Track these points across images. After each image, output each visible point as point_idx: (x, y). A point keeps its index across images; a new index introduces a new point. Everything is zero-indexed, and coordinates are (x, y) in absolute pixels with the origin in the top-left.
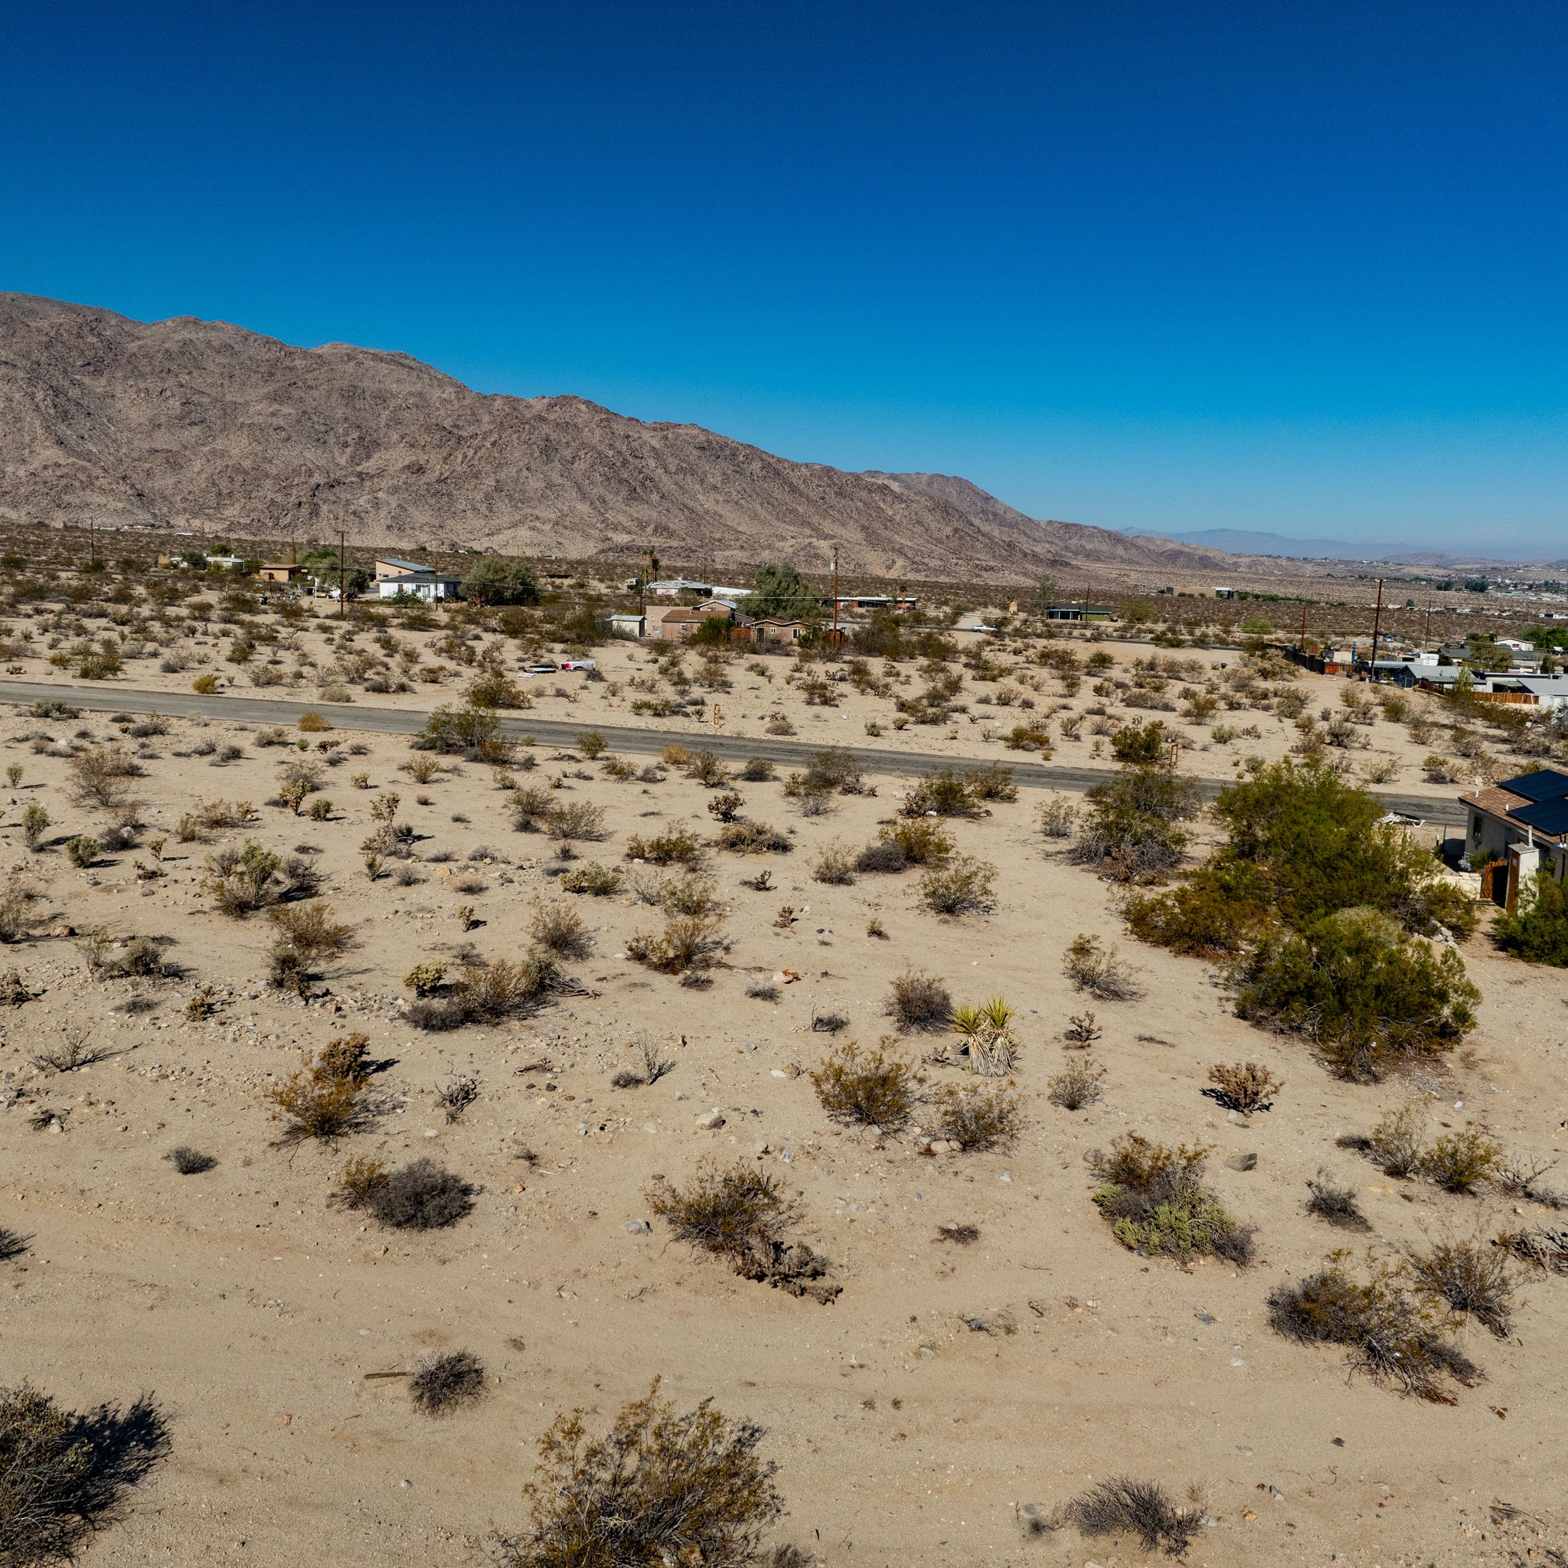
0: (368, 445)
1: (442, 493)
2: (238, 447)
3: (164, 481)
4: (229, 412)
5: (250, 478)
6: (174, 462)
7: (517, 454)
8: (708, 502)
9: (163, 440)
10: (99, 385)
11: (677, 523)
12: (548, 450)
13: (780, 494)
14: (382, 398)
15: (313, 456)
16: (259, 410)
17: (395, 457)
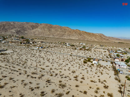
0: (65, 32)
1: (69, 35)
2: (58, 32)
3: (54, 34)
4: (58, 30)
5: (59, 34)
6: (55, 33)
7: (74, 33)
8: (85, 36)
9: (54, 32)
10: (51, 29)
11: (83, 37)
12: (76, 33)
13: (90, 35)
14: (66, 30)
15: (62, 33)
16: (59, 30)
17: (67, 33)
